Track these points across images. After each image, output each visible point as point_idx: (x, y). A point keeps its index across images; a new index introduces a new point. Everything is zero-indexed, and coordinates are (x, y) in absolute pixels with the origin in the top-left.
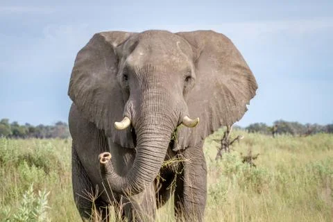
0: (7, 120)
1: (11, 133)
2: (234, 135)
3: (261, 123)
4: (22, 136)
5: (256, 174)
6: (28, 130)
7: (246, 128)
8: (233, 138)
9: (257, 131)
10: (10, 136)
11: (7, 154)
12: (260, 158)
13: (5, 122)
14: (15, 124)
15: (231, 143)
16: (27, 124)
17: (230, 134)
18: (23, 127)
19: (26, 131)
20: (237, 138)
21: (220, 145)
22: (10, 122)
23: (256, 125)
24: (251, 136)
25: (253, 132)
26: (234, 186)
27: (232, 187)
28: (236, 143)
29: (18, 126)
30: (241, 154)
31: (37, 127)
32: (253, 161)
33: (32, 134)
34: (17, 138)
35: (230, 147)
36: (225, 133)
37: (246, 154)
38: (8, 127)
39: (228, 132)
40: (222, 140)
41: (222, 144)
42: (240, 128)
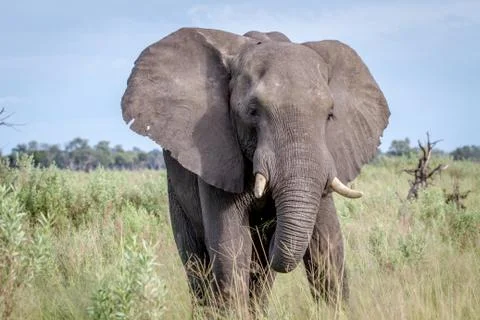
0: (107, 143)
1: (113, 161)
2: (434, 163)
3: (473, 147)
4: (128, 166)
5: (465, 219)
6: (137, 157)
7: (452, 154)
8: (433, 168)
9: (467, 158)
10: (111, 166)
11: (104, 191)
12: (471, 197)
13: (104, 146)
14: (119, 149)
15: (430, 175)
16: (135, 149)
17: (427, 162)
18: (129, 153)
19: (135, 159)
20: (438, 169)
21: (413, 178)
22: (112, 146)
23: (465, 148)
24: (458, 165)
25: (461, 159)
26: (433, 236)
27: (431, 237)
28: (436, 176)
29: (122, 151)
30: (444, 191)
31: (150, 153)
32: (460, 200)
33: (143, 163)
34: (120, 170)
35: (428, 180)
36: (420, 161)
37: (450, 191)
38: (108, 154)
39: (425, 159)
40: (416, 171)
41: (417, 177)
42: (442, 153)
